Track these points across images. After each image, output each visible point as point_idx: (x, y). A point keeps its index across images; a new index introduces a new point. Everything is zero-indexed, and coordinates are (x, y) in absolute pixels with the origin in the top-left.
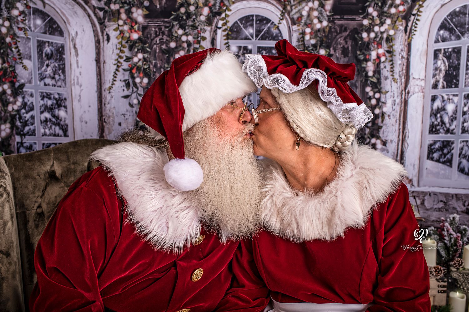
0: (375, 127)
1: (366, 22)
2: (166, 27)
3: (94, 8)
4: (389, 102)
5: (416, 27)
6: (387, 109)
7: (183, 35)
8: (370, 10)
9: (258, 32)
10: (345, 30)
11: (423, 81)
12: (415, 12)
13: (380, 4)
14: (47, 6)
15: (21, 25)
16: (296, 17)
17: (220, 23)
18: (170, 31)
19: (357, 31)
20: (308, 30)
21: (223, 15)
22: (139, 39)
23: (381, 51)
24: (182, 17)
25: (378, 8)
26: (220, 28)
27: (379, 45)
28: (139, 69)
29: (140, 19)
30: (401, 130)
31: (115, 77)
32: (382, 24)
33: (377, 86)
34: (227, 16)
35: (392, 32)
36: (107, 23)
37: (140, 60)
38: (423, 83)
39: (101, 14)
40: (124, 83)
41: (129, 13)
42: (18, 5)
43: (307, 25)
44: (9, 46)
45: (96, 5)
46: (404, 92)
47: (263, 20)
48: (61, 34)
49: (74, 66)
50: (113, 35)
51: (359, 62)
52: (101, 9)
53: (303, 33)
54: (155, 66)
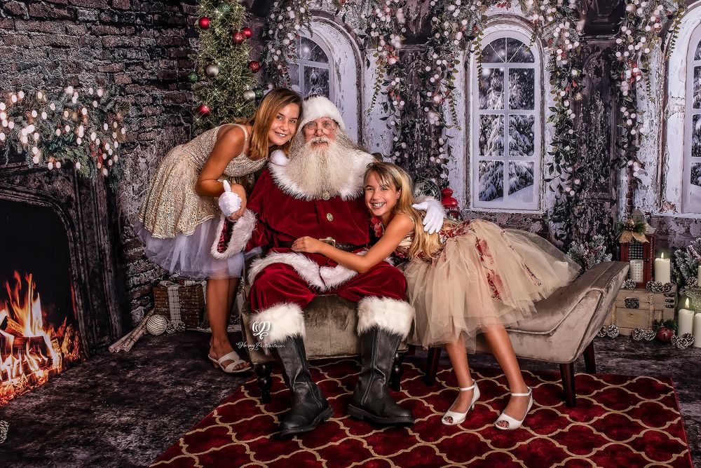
0: (632, 148)
1: (619, 41)
2: (421, 52)
3: (356, 36)
4: (646, 123)
5: (674, 44)
6: (644, 130)
7: (438, 59)
8: (624, 29)
9: (510, 55)
10: (598, 49)
11: (683, 101)
12: (671, 29)
13: (633, 23)
14: (314, 35)
15: (291, 54)
16: (547, 39)
17: (473, 47)
18: (426, 56)
19: (610, 51)
20: (559, 51)
21: (476, 39)
22: (397, 63)
23: (636, 70)
24: (437, 42)
25: (632, 27)
26: (472, 52)
27: (634, 64)
28: (396, 92)
29: (398, 45)
30: (660, 152)
31: (375, 100)
32: (637, 42)
33: (632, 106)
34: (480, 40)
35: (647, 51)
36: (367, 50)
37: (397, 83)
38: (683, 102)
39: (362, 41)
40: (382, 106)
41: (387, 39)
42: (289, 35)
43: (559, 46)
44: (280, 72)
45: (357, 33)
46: (662, 113)
47: (515, 43)
48: (326, 60)
49: (337, 90)
50: (373, 60)
51: (613, 82)
52: (362, 37)
53: (555, 55)
54: (412, 89)
